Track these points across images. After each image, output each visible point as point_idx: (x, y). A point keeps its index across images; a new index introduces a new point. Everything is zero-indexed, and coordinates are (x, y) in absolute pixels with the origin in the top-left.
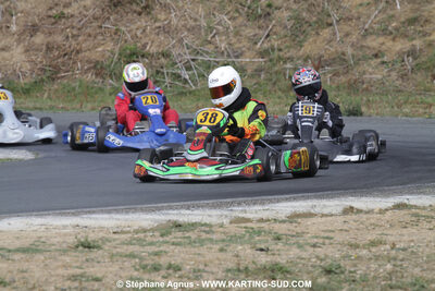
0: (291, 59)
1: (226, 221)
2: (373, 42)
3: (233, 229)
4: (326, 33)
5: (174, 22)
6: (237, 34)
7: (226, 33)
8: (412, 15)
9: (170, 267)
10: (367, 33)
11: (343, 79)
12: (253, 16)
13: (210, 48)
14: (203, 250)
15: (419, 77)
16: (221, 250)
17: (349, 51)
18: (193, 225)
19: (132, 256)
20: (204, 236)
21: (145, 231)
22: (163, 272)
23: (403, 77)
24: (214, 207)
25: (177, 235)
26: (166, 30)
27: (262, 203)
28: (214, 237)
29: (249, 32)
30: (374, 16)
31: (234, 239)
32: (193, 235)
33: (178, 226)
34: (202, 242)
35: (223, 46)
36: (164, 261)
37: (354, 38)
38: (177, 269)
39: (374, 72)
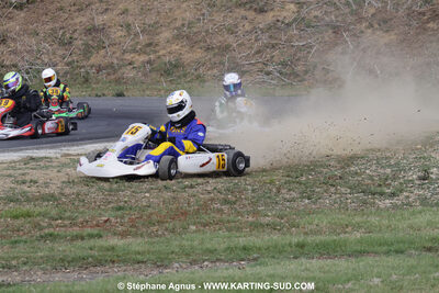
0: (84, 67)
1: (59, 156)
2: (128, 57)
3: (64, 160)
4: (102, 52)
5: (19, 48)
6: (54, 54)
7: (48, 53)
8: (147, 42)
9: (31, 181)
10: (124, 52)
11: (113, 77)
12: (62, 44)
13: (39, 62)
14: (48, 172)
15: (154, 75)
16: (59, 171)
17: (115, 61)
18: (41, 159)
19: (10, 176)
20: (48, 164)
21: (15, 162)
22: (28, 184)
23: (145, 75)
24: (51, 148)
25: (33, 164)
26: (14, 52)
27: (77, 145)
28: (54, 164)
29: (60, 52)
30: (128, 43)
31: (64, 165)
32: (42, 164)
33: (32, 159)
34: (47, 168)
35: (46, 60)
36: (28, 178)
37: (117, 55)
38: (36, 182)
39: (129, 73)
